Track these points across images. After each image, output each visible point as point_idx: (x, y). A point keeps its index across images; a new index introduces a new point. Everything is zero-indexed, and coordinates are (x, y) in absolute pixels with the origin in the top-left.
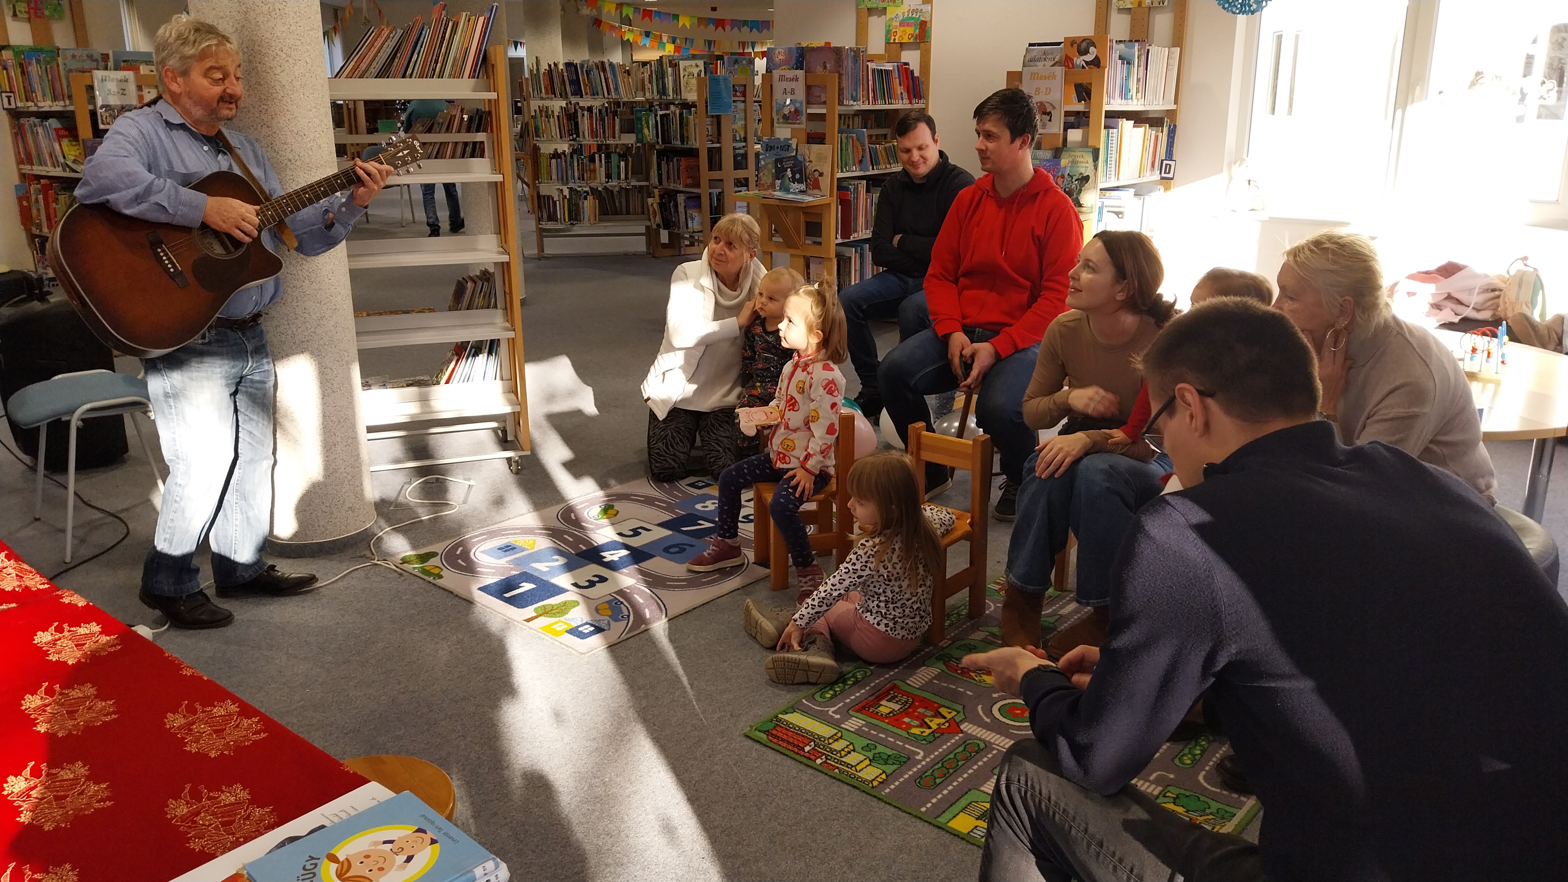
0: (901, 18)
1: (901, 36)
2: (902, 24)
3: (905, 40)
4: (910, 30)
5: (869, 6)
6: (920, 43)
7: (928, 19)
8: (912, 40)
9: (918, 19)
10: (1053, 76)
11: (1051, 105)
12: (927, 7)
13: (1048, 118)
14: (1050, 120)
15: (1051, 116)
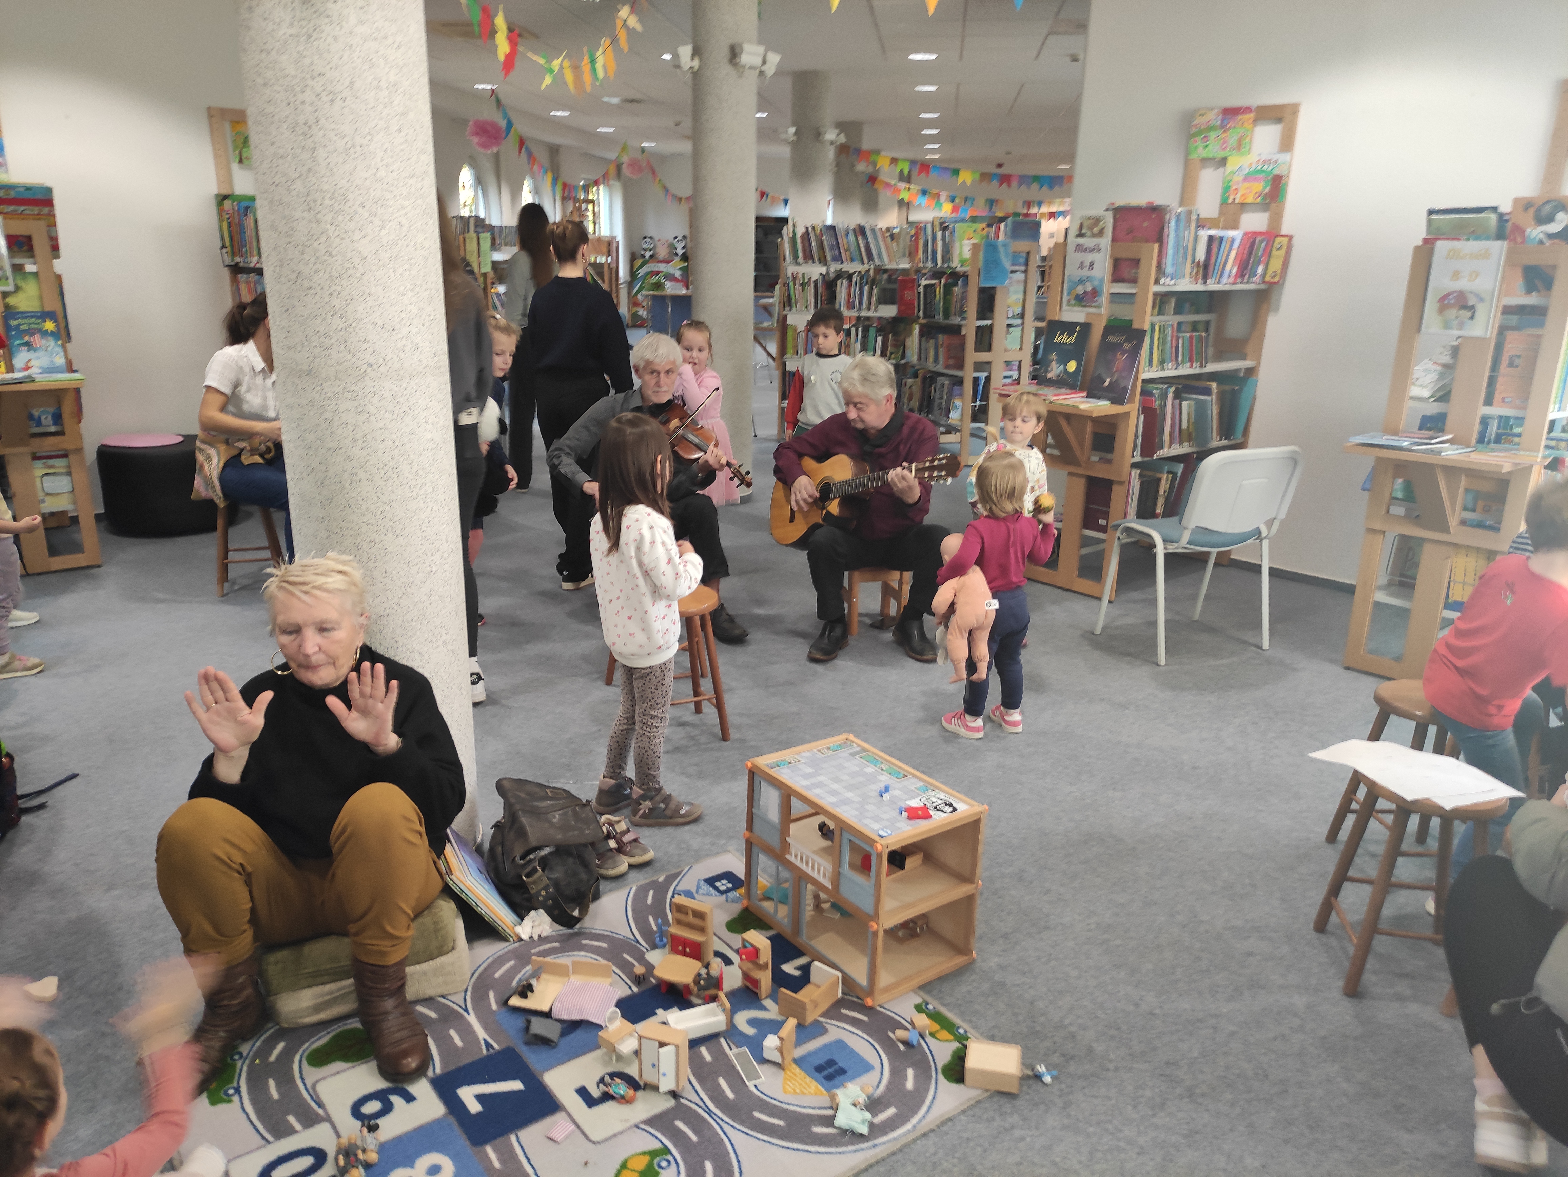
0: (1246, 171)
1: (1243, 195)
2: (1247, 179)
3: (1249, 200)
4: (1258, 187)
5: (1203, 156)
6: (1269, 203)
7: (1284, 173)
8: (1258, 200)
9: (1271, 172)
10: (1486, 255)
11: (1477, 295)
12: (1284, 157)
13: (1469, 314)
14: (1472, 318)
15: (1474, 312)
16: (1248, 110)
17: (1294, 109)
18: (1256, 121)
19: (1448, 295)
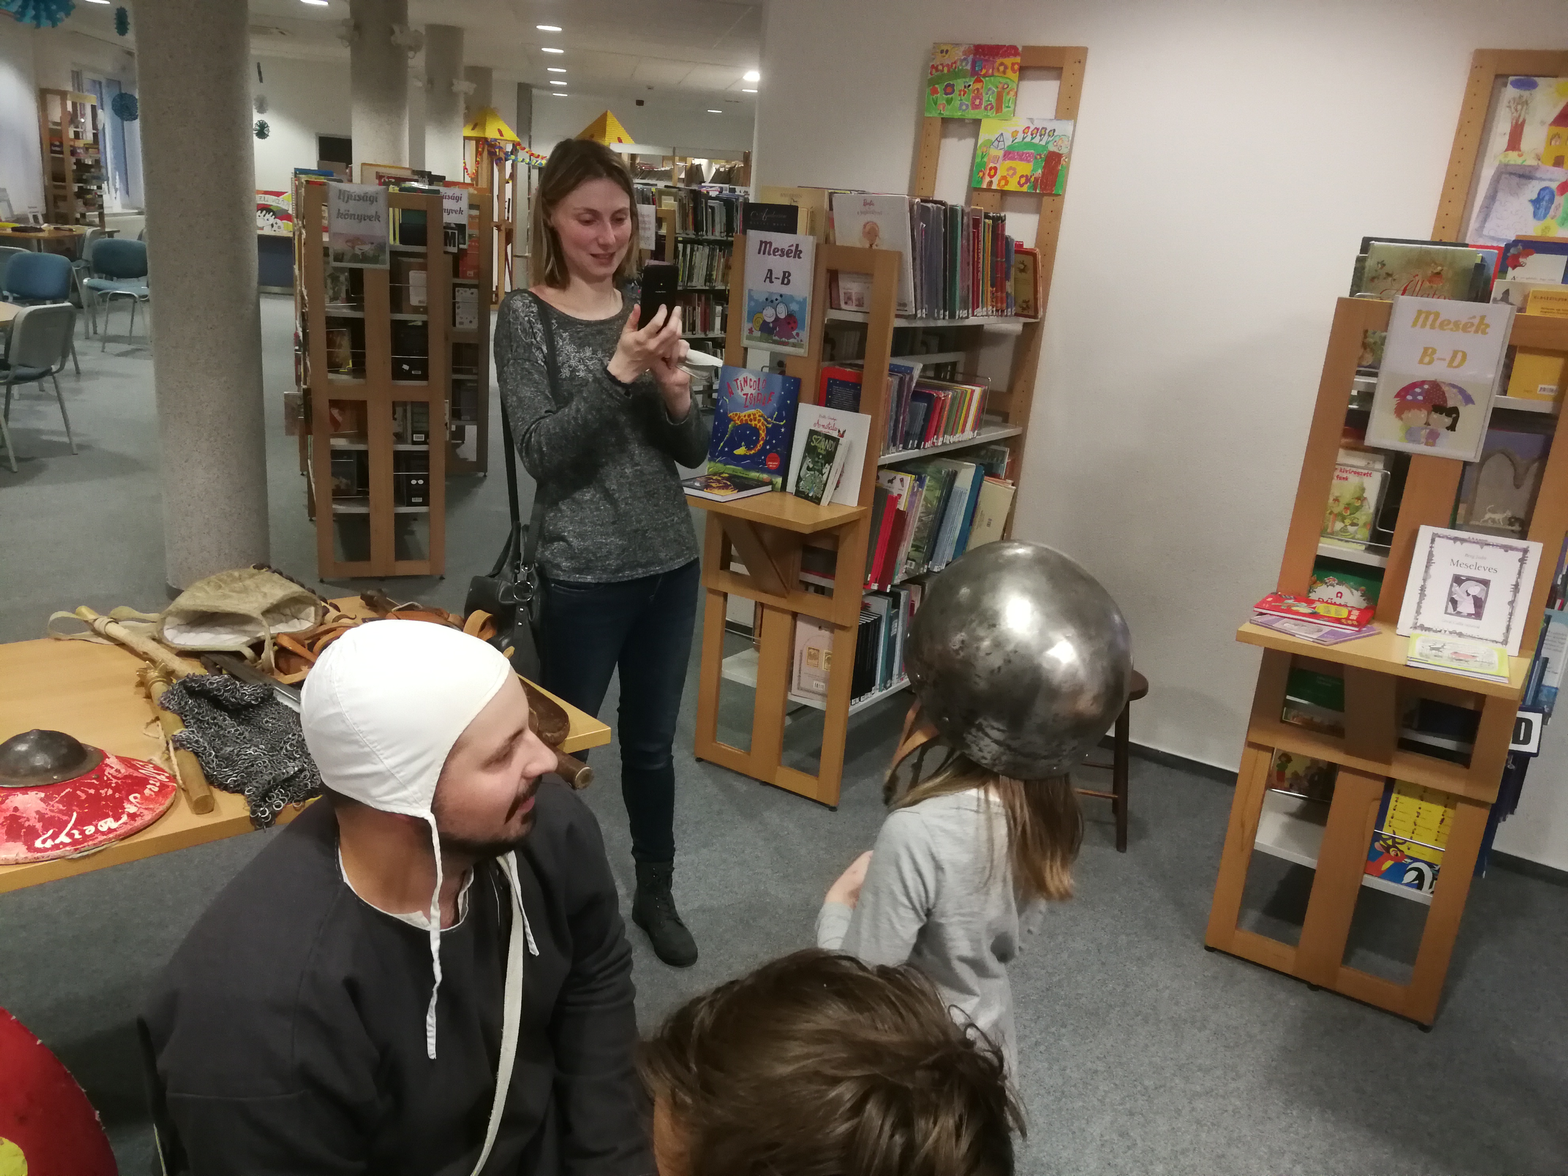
0: (1008, 142)
1: (1004, 178)
2: (1008, 155)
3: (1012, 186)
4: (1024, 168)
5: (947, 114)
6: (1041, 195)
7: (1064, 151)
8: (1025, 189)
9: (1045, 147)
10: (1482, 327)
11: (1462, 391)
12: (1064, 127)
13: (1448, 421)
14: (1452, 428)
15: (1455, 421)
16: (1011, 50)
17: (1079, 56)
18: (1024, 71)
19: (1414, 385)
